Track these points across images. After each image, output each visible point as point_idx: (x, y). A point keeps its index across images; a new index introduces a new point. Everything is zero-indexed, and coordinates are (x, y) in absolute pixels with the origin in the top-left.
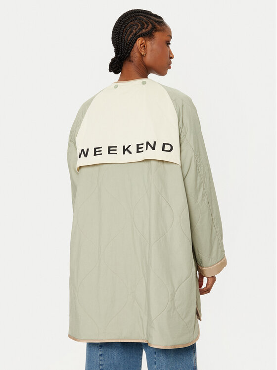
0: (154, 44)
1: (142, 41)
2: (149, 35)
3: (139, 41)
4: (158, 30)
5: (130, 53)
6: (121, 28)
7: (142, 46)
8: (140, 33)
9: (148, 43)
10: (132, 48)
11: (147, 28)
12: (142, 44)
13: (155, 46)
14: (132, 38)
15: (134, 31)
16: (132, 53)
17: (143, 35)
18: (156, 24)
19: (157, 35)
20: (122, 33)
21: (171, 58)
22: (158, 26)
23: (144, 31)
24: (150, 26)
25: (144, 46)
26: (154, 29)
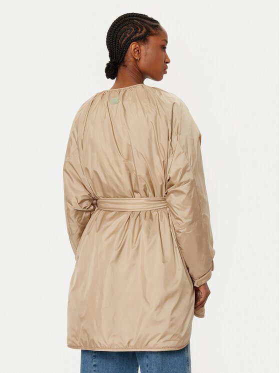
0: (148, 48)
1: (136, 46)
2: (143, 39)
3: (133, 46)
4: (153, 35)
5: (124, 57)
6: (114, 32)
7: (135, 50)
8: (134, 37)
9: (143, 48)
10: (126, 52)
11: (141, 32)
12: (135, 49)
13: (149, 51)
14: (126, 42)
15: (128, 35)
16: (126, 58)
17: (137, 40)
18: (151, 28)
19: (152, 40)
20: (116, 37)
21: (167, 63)
22: (153, 31)
23: (137, 35)
24: (144, 30)
25: (138, 51)
26: (149, 33)
